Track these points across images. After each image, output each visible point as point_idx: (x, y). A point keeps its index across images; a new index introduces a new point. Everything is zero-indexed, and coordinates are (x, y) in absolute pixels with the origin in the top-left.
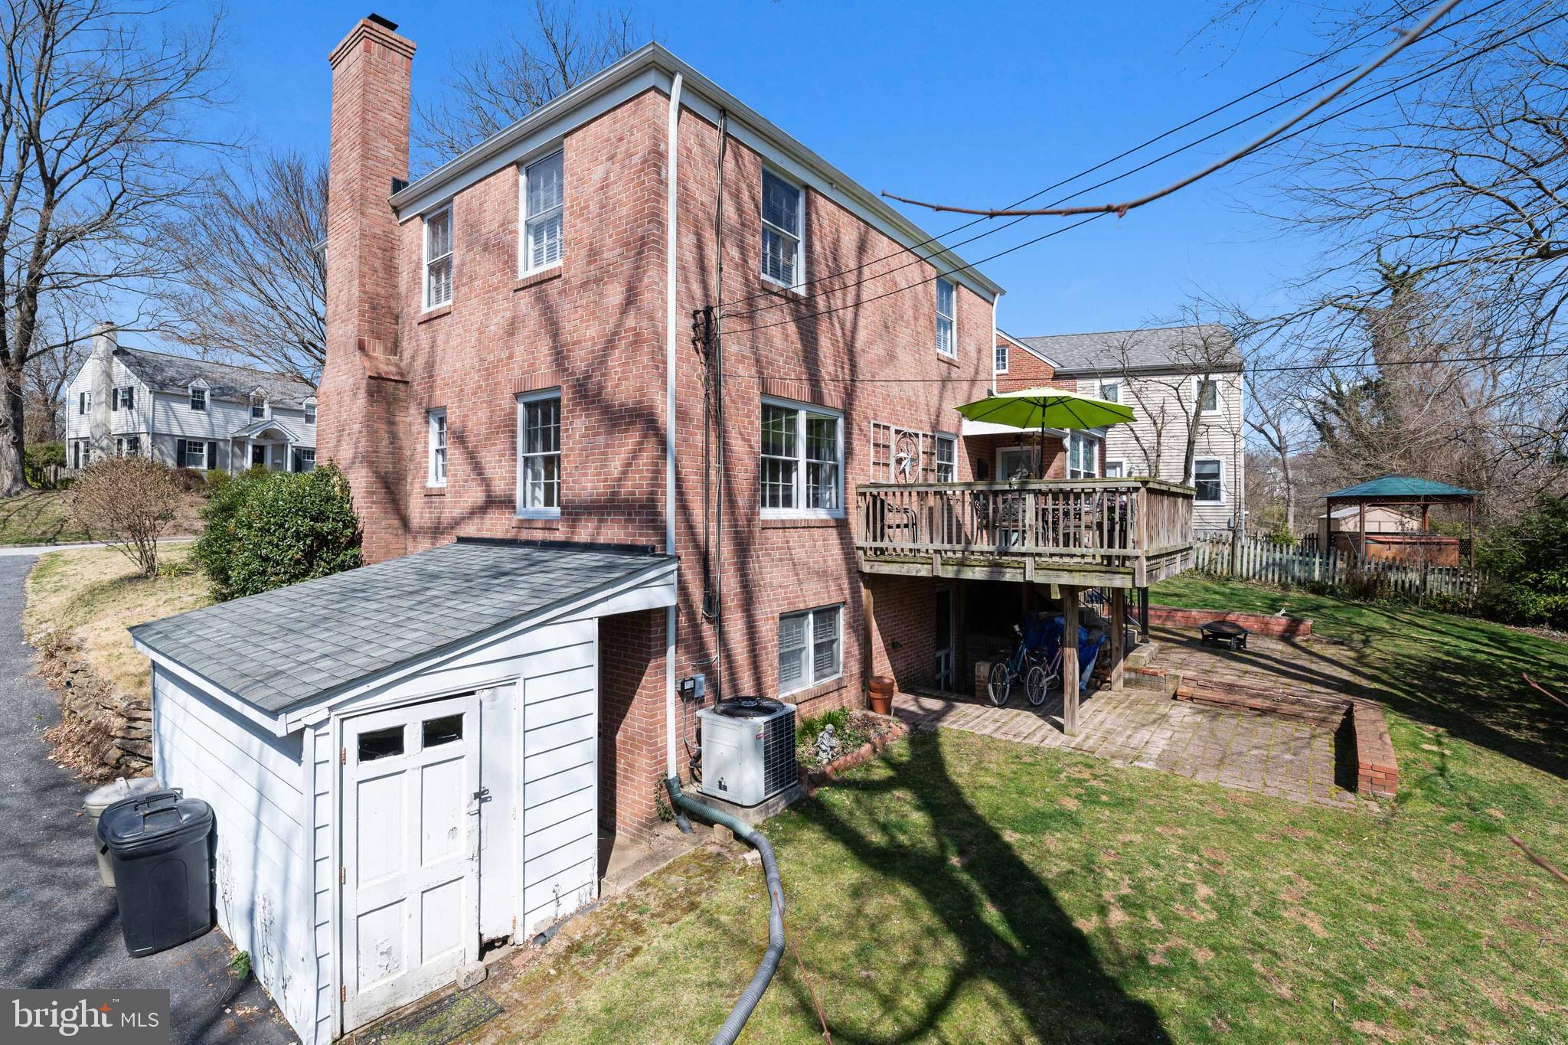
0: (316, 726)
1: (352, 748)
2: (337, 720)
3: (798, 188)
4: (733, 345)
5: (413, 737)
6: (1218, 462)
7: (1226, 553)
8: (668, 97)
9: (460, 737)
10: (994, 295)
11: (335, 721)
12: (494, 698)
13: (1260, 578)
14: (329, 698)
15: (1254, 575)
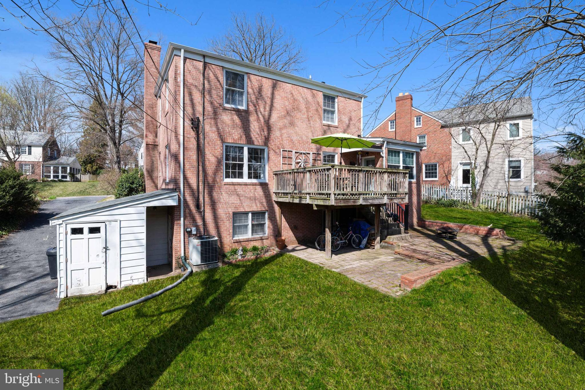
0: (59, 225)
1: (69, 231)
2: (65, 224)
3: (243, 74)
4: (208, 127)
5: (86, 231)
6: (520, 161)
7: (505, 201)
8: (180, 56)
9: (100, 233)
10: (362, 98)
11: (64, 225)
12: (110, 224)
13: (521, 213)
14: (62, 218)
15: (518, 212)
